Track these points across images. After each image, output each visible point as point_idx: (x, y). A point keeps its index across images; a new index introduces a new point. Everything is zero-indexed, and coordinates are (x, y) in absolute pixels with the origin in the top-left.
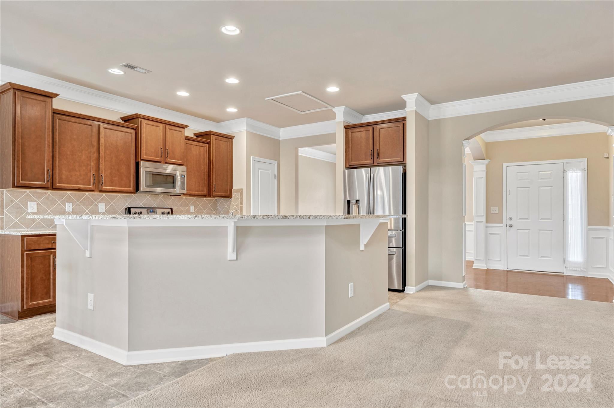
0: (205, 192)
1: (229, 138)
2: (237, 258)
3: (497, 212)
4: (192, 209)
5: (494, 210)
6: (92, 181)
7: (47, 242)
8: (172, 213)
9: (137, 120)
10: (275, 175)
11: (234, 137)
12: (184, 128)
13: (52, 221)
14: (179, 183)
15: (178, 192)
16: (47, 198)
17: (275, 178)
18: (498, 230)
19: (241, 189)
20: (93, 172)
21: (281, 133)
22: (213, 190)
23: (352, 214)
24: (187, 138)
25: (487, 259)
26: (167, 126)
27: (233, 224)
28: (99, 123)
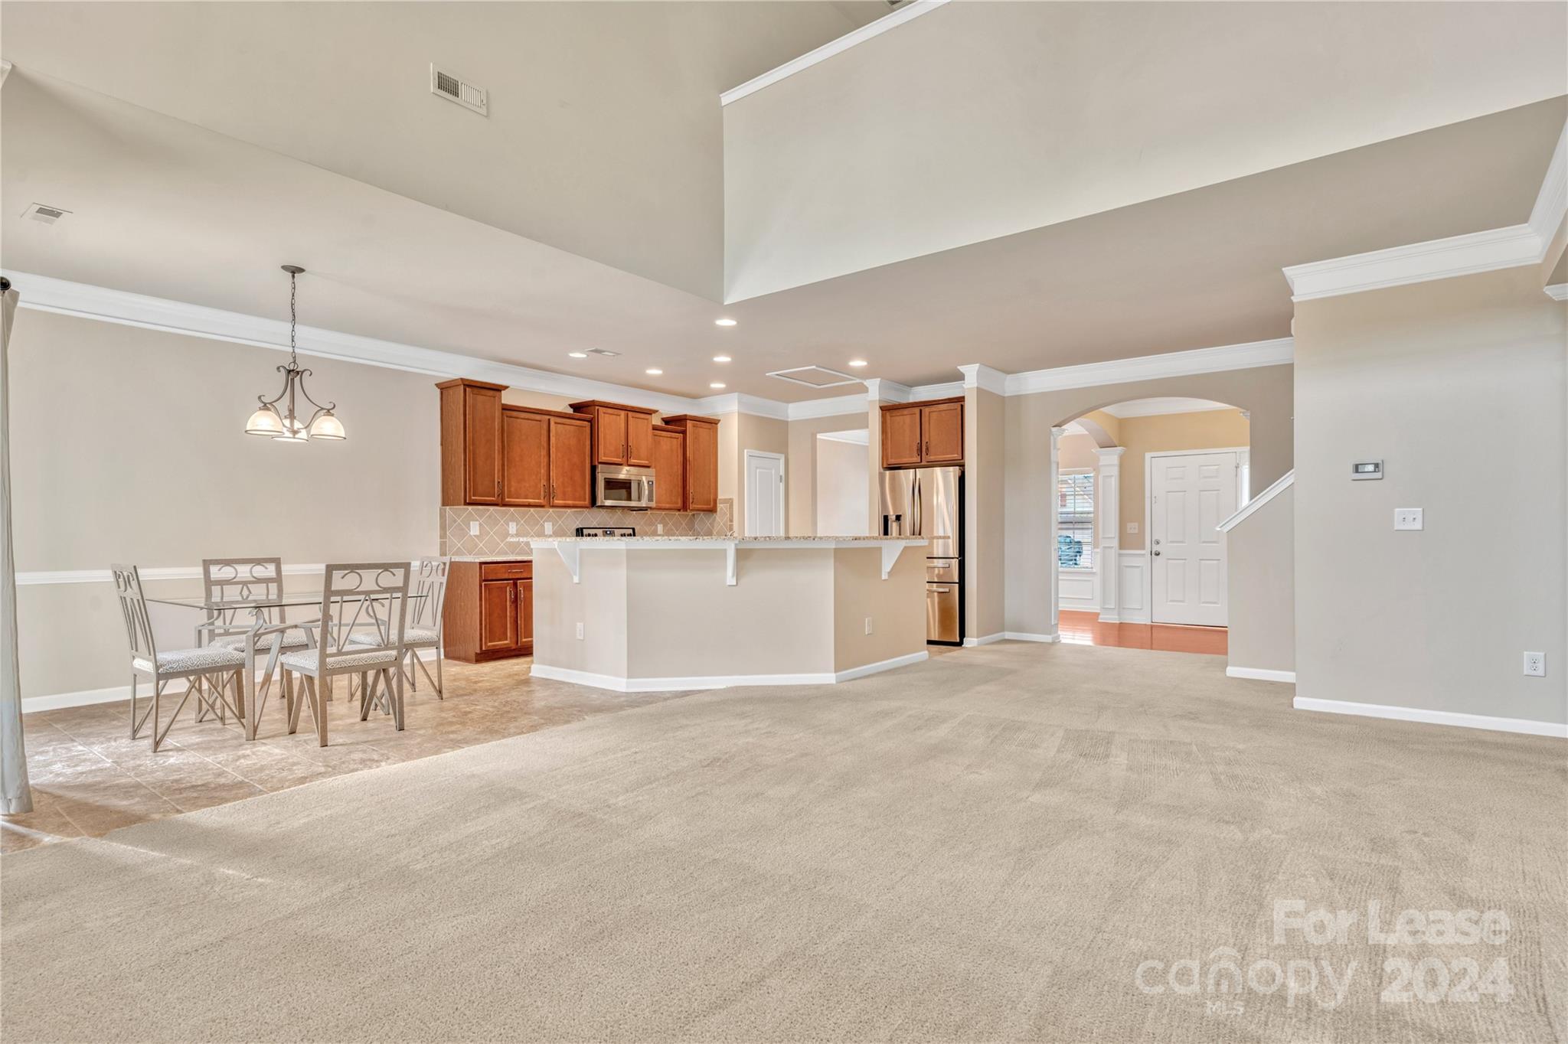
0: (679, 504)
1: (712, 423)
2: (737, 583)
3: (1136, 531)
4: (660, 527)
5: (1132, 528)
6: (542, 493)
7: (504, 570)
8: (634, 535)
9: (593, 407)
10: (781, 476)
11: (719, 421)
12: (651, 414)
13: (528, 544)
14: (647, 492)
15: (644, 506)
16: (490, 517)
17: (781, 481)
18: (1138, 559)
19: (730, 499)
20: (544, 482)
21: (789, 411)
22: (691, 501)
23: (891, 535)
24: (655, 428)
25: (1120, 606)
26: (630, 414)
27: (733, 546)
28: (548, 417)
